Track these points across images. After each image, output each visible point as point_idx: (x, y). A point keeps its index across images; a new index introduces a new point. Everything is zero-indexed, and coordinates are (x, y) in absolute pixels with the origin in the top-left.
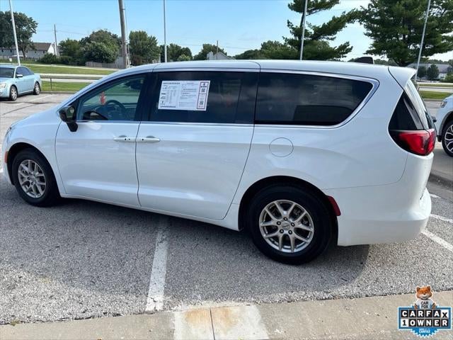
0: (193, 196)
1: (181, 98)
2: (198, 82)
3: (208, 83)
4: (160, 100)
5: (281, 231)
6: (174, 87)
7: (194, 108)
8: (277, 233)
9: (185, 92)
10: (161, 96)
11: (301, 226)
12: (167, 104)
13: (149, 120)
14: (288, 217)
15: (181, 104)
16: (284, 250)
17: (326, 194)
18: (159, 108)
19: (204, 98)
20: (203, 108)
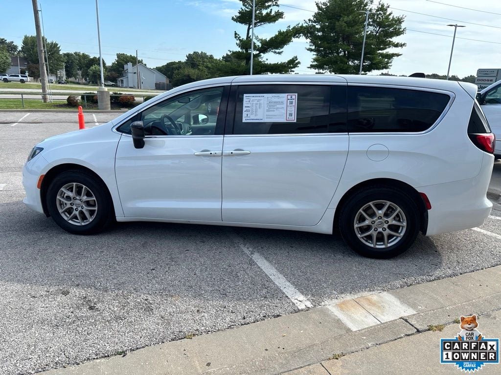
0: (285, 205)
1: (268, 111)
2: (285, 95)
3: (295, 96)
4: (244, 114)
5: (376, 230)
6: (259, 100)
7: (283, 120)
8: (371, 232)
9: (271, 106)
10: (244, 109)
11: (394, 222)
12: (252, 117)
13: (233, 134)
14: (382, 216)
15: (268, 117)
16: (378, 247)
17: (419, 191)
18: (244, 121)
19: (293, 110)
20: (293, 119)
